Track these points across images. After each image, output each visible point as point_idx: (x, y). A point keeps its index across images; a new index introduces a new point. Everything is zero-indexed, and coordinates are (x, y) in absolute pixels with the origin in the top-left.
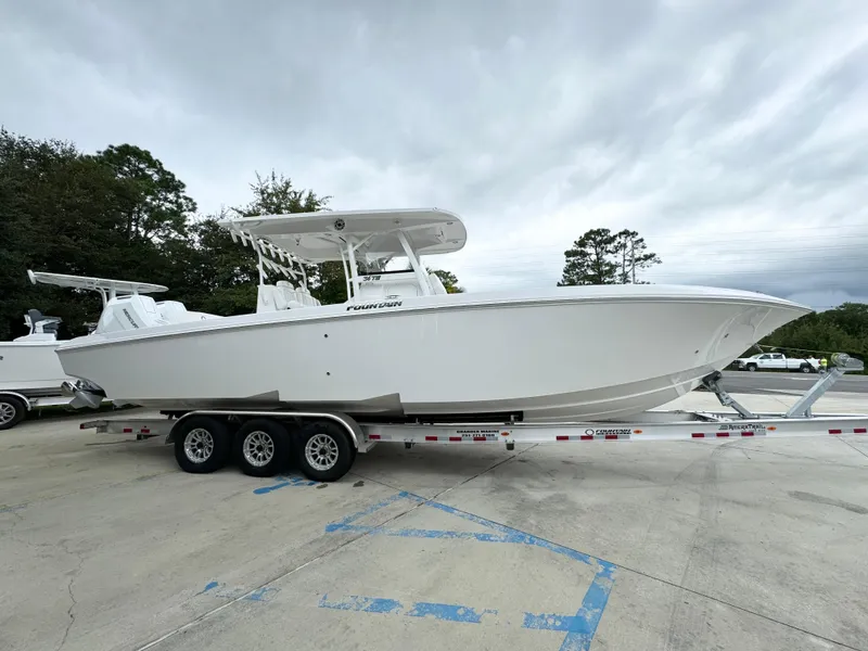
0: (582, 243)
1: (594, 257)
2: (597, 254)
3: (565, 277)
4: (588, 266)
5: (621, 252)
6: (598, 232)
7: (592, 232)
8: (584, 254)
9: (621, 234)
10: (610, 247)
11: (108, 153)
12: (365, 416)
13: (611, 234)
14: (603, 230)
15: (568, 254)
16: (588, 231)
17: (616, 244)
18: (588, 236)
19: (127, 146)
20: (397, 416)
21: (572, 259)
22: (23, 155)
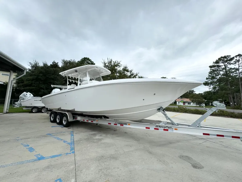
0: (217, 62)
1: (224, 67)
2: (225, 65)
3: (209, 75)
4: (220, 70)
5: (238, 63)
6: (225, 57)
7: (222, 57)
8: (219, 66)
9: (236, 56)
10: (232, 62)
11: (82, 60)
12: (74, 114)
13: (232, 57)
14: (227, 56)
15: (211, 67)
16: (220, 57)
17: (234, 60)
18: (220, 59)
19: (85, 58)
20: (82, 114)
21: (212, 68)
22: (67, 63)
